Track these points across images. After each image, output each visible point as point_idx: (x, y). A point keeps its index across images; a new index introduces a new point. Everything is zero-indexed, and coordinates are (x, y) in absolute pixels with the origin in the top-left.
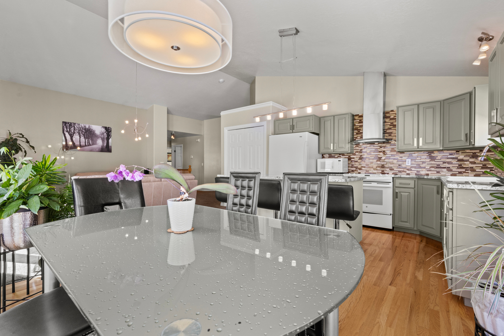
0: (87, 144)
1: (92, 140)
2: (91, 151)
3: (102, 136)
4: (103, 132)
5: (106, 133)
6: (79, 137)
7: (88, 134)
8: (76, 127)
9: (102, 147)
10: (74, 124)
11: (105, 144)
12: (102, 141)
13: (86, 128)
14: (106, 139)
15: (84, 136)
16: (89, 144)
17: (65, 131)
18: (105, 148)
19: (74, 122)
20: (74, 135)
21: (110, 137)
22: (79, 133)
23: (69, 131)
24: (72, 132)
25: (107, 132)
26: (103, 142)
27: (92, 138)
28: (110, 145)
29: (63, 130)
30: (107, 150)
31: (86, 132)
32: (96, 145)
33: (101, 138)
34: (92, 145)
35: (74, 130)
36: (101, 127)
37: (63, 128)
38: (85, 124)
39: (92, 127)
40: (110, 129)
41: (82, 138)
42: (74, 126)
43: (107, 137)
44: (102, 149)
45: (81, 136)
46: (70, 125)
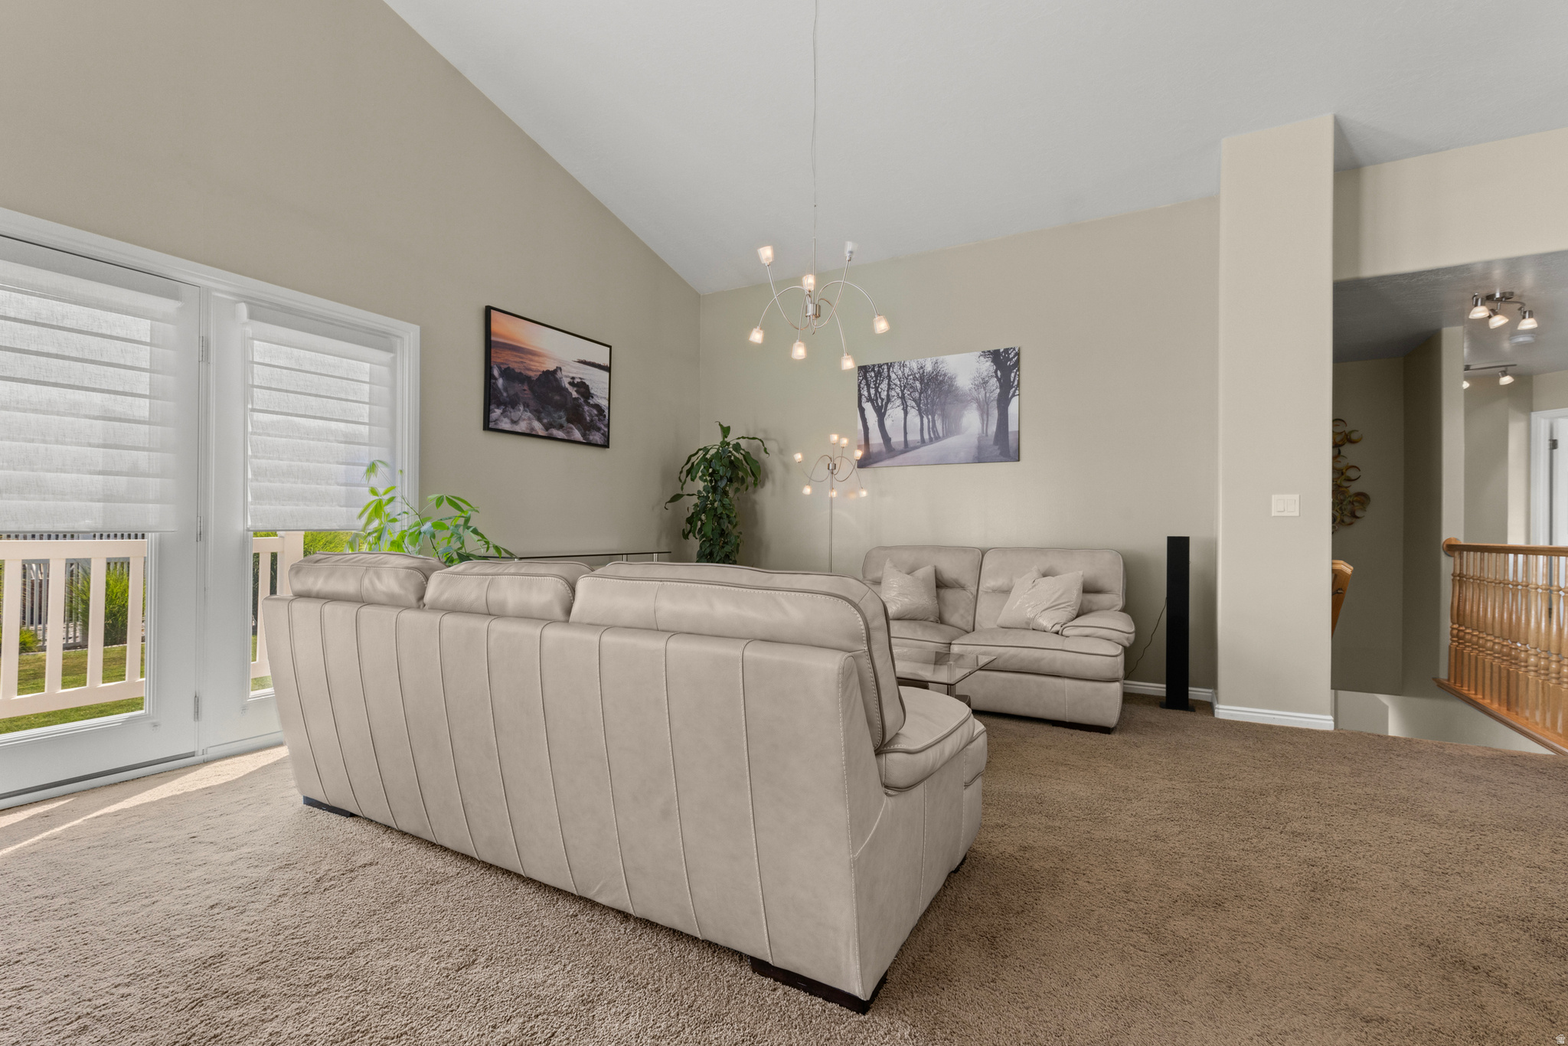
0: (926, 437)
1: (944, 417)
2: (942, 461)
3: (981, 396)
4: (985, 374)
5: (997, 376)
6: (902, 411)
7: (930, 396)
8: (893, 376)
9: (979, 441)
10: (890, 366)
11: (993, 428)
12: (982, 415)
13: (924, 372)
14: (995, 404)
15: (918, 406)
16: (932, 436)
17: (864, 399)
18: (992, 443)
19: (889, 361)
20: (889, 406)
21: (1015, 392)
22: (903, 398)
23: (876, 394)
24: (882, 400)
25: (999, 373)
26: (985, 417)
27: (943, 410)
28: (1010, 430)
29: (860, 396)
30: (999, 451)
31: (926, 388)
32: (958, 434)
33: (977, 401)
34: (943, 436)
35: (889, 388)
36: (978, 353)
37: (859, 391)
38: (920, 360)
39: (944, 365)
40: (1011, 356)
41: (913, 414)
42: (889, 373)
43: (999, 395)
44: (980, 448)
45: (909, 408)
46: (879, 374)
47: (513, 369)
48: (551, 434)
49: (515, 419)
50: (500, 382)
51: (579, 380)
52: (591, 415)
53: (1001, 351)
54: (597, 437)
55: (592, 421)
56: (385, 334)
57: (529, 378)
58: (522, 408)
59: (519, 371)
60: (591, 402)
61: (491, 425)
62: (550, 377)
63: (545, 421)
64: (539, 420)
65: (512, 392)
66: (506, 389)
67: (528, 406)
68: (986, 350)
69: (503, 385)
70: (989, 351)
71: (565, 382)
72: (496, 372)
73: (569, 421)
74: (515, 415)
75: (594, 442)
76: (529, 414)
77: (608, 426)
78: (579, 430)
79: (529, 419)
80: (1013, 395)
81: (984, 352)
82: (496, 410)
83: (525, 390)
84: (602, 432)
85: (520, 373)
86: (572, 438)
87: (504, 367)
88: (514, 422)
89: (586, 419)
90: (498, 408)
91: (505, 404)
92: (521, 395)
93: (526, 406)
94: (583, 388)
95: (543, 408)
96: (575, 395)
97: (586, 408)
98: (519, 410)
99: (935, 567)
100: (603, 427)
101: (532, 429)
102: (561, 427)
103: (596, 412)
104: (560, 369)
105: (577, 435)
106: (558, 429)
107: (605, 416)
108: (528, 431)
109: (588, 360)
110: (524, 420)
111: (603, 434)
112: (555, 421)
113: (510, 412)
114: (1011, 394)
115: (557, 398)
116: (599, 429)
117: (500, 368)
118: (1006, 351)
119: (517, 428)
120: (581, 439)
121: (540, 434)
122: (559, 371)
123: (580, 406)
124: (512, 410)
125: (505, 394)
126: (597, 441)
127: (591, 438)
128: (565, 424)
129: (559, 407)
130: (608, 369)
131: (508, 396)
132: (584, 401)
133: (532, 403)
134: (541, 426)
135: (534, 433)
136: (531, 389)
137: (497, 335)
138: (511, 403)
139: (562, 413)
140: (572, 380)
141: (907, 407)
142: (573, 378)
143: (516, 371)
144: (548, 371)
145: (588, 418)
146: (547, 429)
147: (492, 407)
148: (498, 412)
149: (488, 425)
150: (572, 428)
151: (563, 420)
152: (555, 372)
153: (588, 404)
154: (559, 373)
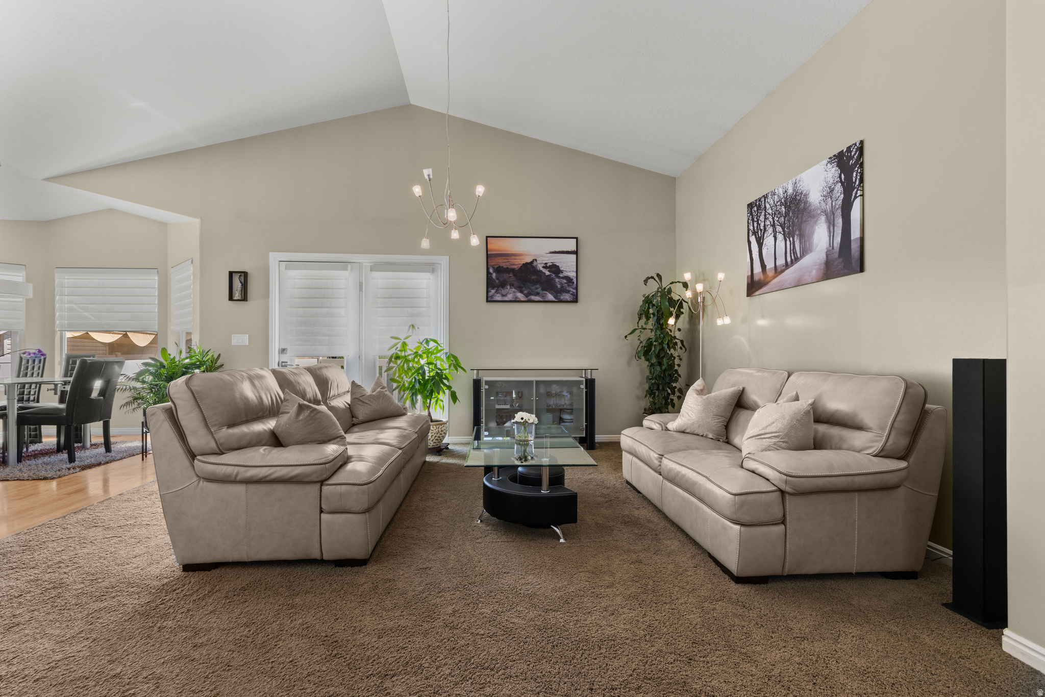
0: (789, 260)
1: (801, 236)
2: (799, 284)
3: (828, 207)
4: (832, 181)
5: (841, 181)
6: (773, 238)
7: (791, 217)
8: (768, 206)
9: (827, 256)
10: (765, 197)
11: (838, 239)
12: (829, 228)
13: (787, 195)
14: (839, 211)
15: (784, 230)
16: (793, 258)
17: (751, 233)
18: (836, 255)
19: (765, 194)
20: (765, 235)
21: (856, 193)
22: (773, 226)
23: (757, 227)
24: (761, 230)
25: (843, 176)
26: (832, 228)
27: (800, 230)
28: (852, 238)
29: (749, 230)
30: (843, 265)
31: (788, 211)
32: (811, 252)
33: (825, 212)
34: (801, 257)
35: (766, 219)
36: (825, 162)
37: (748, 226)
38: (784, 184)
39: (801, 183)
40: (853, 154)
41: (780, 237)
42: (765, 205)
43: (843, 200)
44: (828, 263)
45: (777, 233)
46: (759, 207)
47: (502, 267)
48: (530, 299)
49: (504, 294)
50: (494, 275)
51: (551, 264)
52: (561, 284)
53: (845, 151)
54: (567, 297)
55: (562, 287)
56: (432, 264)
57: (513, 270)
58: (509, 287)
59: (506, 267)
60: (561, 275)
61: (489, 299)
62: (529, 268)
63: (526, 292)
64: (521, 292)
65: (501, 279)
66: (498, 278)
67: (513, 285)
68: (832, 155)
69: (496, 276)
70: (835, 156)
71: (540, 267)
72: (491, 271)
73: (543, 290)
74: (504, 292)
75: (565, 300)
76: (514, 290)
77: (577, 288)
78: (551, 294)
79: (514, 292)
80: (856, 197)
81: (830, 158)
82: (492, 291)
83: (510, 277)
84: (571, 293)
85: (507, 268)
86: (547, 299)
87: (496, 267)
88: (503, 295)
89: (557, 287)
90: (493, 289)
91: (498, 287)
92: (508, 280)
93: (512, 285)
94: (555, 269)
95: (524, 285)
96: (547, 273)
97: (557, 280)
98: (507, 288)
99: (744, 389)
100: (572, 290)
101: (517, 298)
102: (537, 294)
103: (565, 281)
104: (536, 260)
105: (550, 297)
106: (536, 296)
107: (573, 283)
108: (514, 299)
109: (557, 250)
110: (511, 293)
111: (571, 294)
112: (532, 291)
113: (501, 290)
114: (853, 197)
115: (534, 277)
116: (568, 292)
117: (493, 268)
118: (849, 148)
119: (506, 299)
120: (554, 299)
121: (522, 300)
122: (535, 261)
123: (552, 279)
124: (502, 289)
125: (497, 281)
126: (567, 299)
127: (562, 297)
128: (541, 292)
129: (535, 282)
130: (576, 253)
131: (499, 282)
132: (555, 276)
133: (516, 284)
134: (522, 295)
135: (517, 300)
136: (515, 275)
137: (492, 250)
138: (503, 285)
139: (538, 286)
140: (545, 265)
141: (776, 234)
142: (546, 264)
143: (504, 267)
144: (527, 263)
145: (559, 286)
146: (527, 297)
147: (489, 289)
148: (493, 291)
149: (489, 300)
150: (546, 294)
151: (539, 290)
152: (532, 262)
153: (559, 277)
154: (535, 263)
